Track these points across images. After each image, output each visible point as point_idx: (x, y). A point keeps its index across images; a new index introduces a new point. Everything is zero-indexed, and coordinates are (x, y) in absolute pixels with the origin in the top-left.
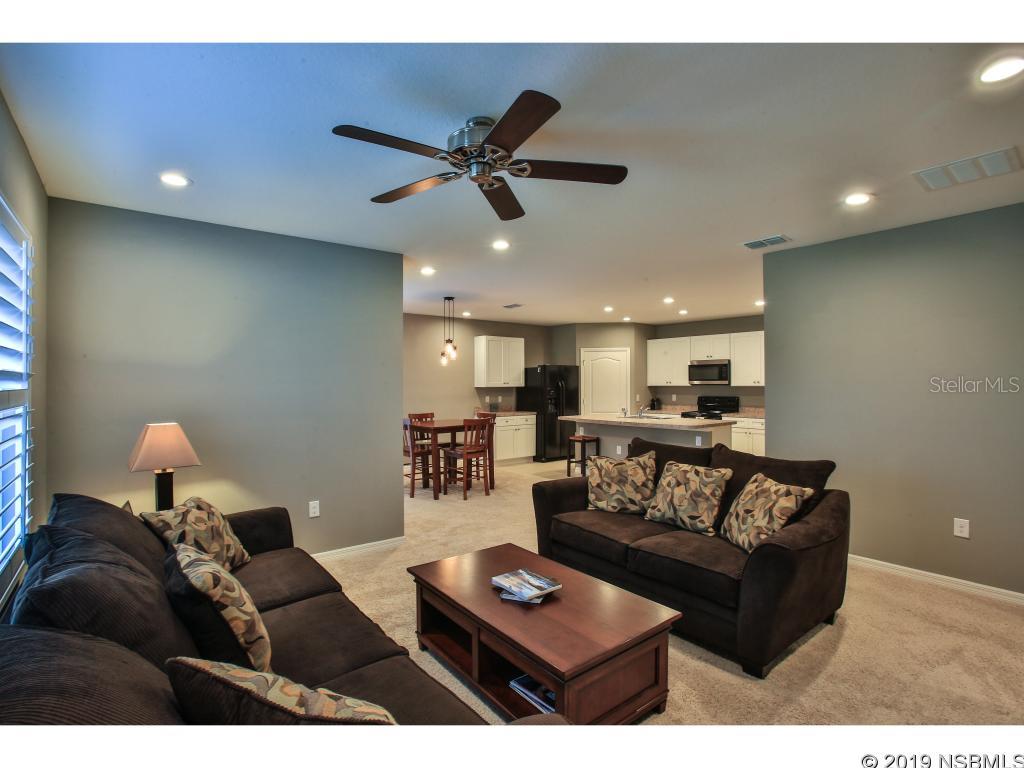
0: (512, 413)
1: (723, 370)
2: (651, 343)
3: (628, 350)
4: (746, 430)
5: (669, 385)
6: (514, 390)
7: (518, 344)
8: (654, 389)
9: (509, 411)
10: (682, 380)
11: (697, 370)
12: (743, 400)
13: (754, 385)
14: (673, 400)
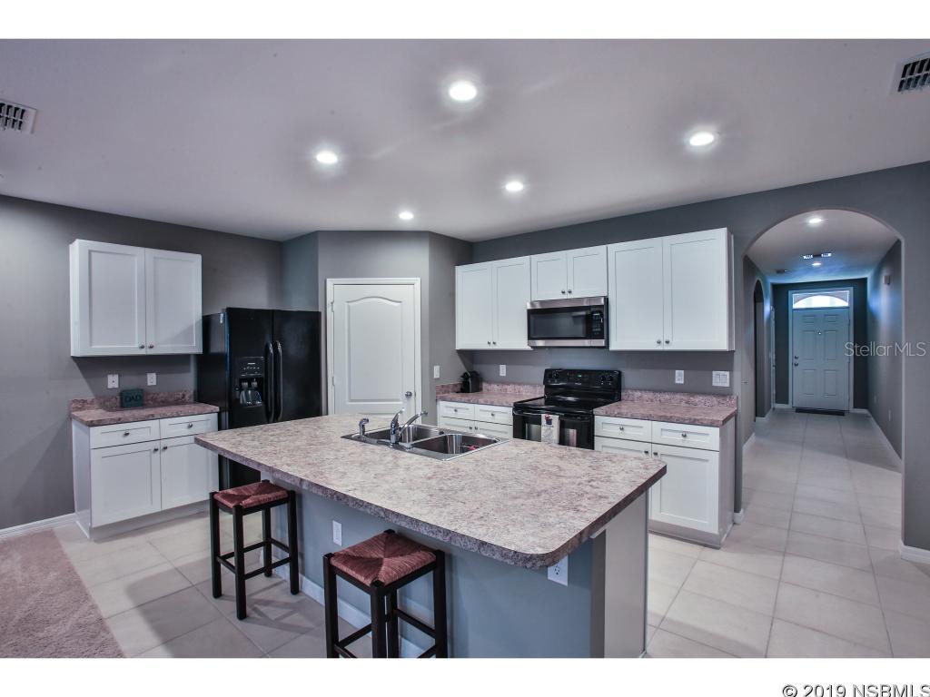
0: (187, 408)
1: (593, 319)
2: (461, 271)
3: (417, 281)
4: (647, 447)
5: (492, 347)
6: (192, 359)
7: (189, 267)
8: (469, 356)
9: (179, 402)
10: (515, 337)
11: (542, 319)
12: (630, 377)
13: (660, 348)
14: (501, 375)
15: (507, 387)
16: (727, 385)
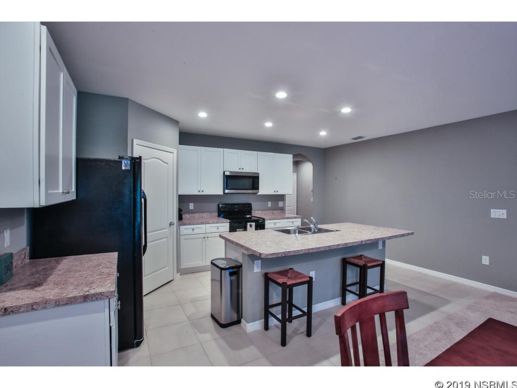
3: (175, 152)
5: (201, 194)
11: (231, 180)
13: (275, 193)
14: (190, 208)
15: (195, 215)
16: (282, 206)
